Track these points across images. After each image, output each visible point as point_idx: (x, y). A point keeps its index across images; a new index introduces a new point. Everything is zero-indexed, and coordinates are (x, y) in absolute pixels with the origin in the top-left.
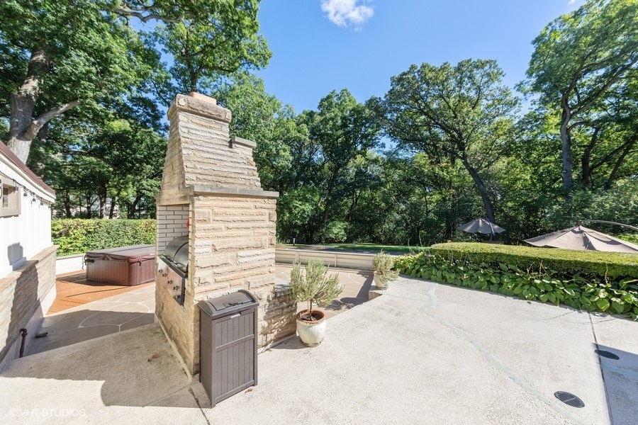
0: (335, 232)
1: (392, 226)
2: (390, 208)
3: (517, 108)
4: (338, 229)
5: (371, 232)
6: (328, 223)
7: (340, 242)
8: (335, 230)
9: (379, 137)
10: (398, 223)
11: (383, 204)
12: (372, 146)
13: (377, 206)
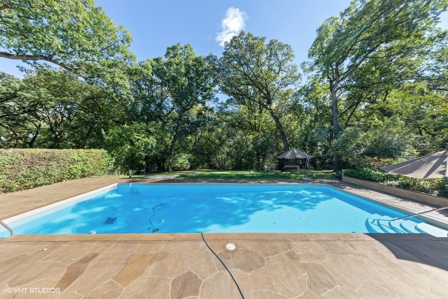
0: (180, 162)
1: (224, 156)
2: (222, 142)
3: (300, 81)
4: (183, 159)
5: (208, 161)
6: (174, 155)
7: (185, 170)
8: (180, 161)
9: (215, 93)
10: (228, 154)
11: (217, 141)
12: (209, 99)
13: (213, 142)
